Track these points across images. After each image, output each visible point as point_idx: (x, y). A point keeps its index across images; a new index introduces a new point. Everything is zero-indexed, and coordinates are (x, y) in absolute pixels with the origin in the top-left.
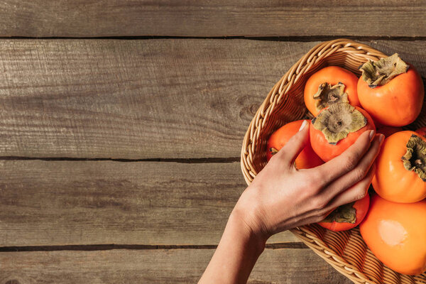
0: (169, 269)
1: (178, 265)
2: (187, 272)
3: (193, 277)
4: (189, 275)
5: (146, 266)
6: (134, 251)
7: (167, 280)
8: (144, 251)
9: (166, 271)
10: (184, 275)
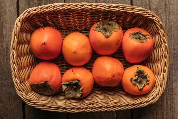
0: (7, 24)
1: (9, 30)
2: (6, 35)
3: (4, 38)
4: (5, 36)
5: (8, 12)
6: (16, 6)
7: (2, 24)
8: (16, 11)
9: (6, 23)
10: (4, 33)
